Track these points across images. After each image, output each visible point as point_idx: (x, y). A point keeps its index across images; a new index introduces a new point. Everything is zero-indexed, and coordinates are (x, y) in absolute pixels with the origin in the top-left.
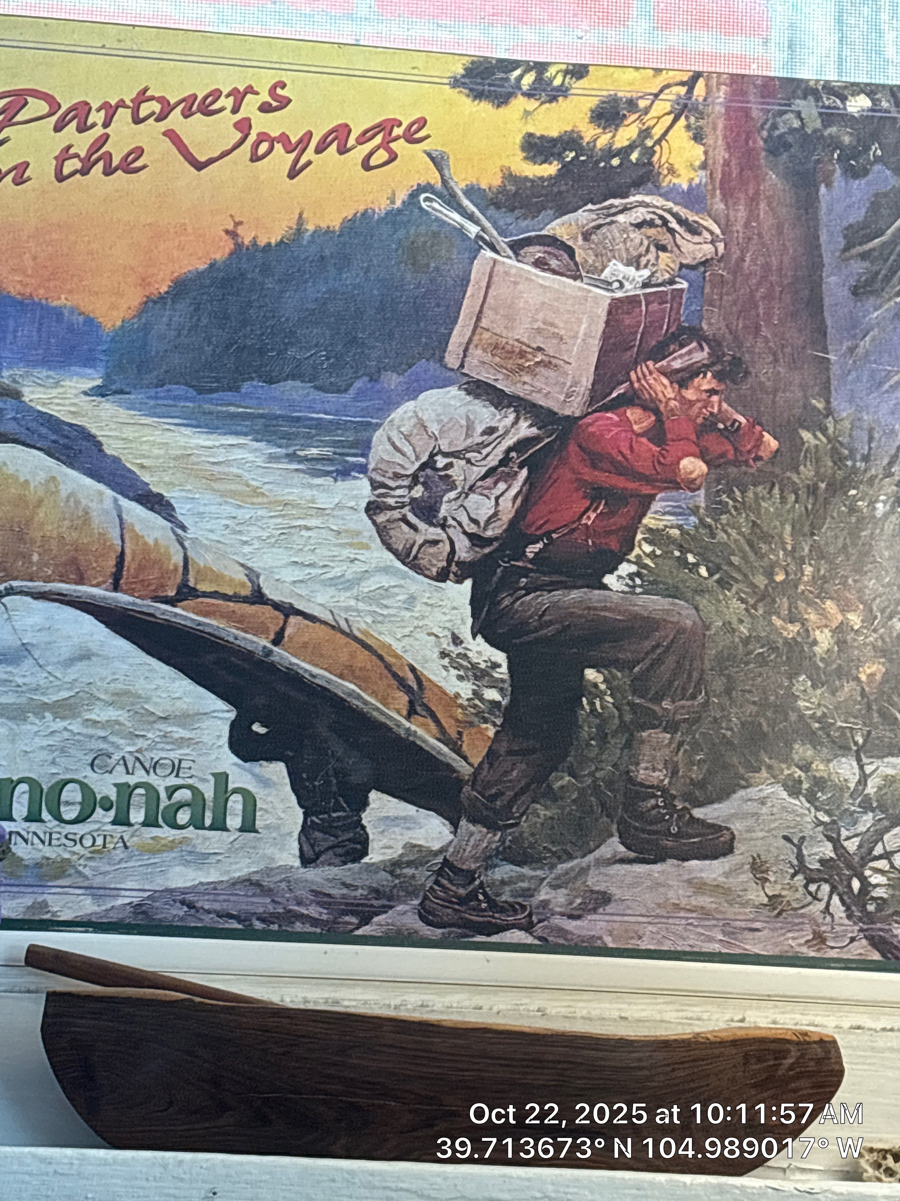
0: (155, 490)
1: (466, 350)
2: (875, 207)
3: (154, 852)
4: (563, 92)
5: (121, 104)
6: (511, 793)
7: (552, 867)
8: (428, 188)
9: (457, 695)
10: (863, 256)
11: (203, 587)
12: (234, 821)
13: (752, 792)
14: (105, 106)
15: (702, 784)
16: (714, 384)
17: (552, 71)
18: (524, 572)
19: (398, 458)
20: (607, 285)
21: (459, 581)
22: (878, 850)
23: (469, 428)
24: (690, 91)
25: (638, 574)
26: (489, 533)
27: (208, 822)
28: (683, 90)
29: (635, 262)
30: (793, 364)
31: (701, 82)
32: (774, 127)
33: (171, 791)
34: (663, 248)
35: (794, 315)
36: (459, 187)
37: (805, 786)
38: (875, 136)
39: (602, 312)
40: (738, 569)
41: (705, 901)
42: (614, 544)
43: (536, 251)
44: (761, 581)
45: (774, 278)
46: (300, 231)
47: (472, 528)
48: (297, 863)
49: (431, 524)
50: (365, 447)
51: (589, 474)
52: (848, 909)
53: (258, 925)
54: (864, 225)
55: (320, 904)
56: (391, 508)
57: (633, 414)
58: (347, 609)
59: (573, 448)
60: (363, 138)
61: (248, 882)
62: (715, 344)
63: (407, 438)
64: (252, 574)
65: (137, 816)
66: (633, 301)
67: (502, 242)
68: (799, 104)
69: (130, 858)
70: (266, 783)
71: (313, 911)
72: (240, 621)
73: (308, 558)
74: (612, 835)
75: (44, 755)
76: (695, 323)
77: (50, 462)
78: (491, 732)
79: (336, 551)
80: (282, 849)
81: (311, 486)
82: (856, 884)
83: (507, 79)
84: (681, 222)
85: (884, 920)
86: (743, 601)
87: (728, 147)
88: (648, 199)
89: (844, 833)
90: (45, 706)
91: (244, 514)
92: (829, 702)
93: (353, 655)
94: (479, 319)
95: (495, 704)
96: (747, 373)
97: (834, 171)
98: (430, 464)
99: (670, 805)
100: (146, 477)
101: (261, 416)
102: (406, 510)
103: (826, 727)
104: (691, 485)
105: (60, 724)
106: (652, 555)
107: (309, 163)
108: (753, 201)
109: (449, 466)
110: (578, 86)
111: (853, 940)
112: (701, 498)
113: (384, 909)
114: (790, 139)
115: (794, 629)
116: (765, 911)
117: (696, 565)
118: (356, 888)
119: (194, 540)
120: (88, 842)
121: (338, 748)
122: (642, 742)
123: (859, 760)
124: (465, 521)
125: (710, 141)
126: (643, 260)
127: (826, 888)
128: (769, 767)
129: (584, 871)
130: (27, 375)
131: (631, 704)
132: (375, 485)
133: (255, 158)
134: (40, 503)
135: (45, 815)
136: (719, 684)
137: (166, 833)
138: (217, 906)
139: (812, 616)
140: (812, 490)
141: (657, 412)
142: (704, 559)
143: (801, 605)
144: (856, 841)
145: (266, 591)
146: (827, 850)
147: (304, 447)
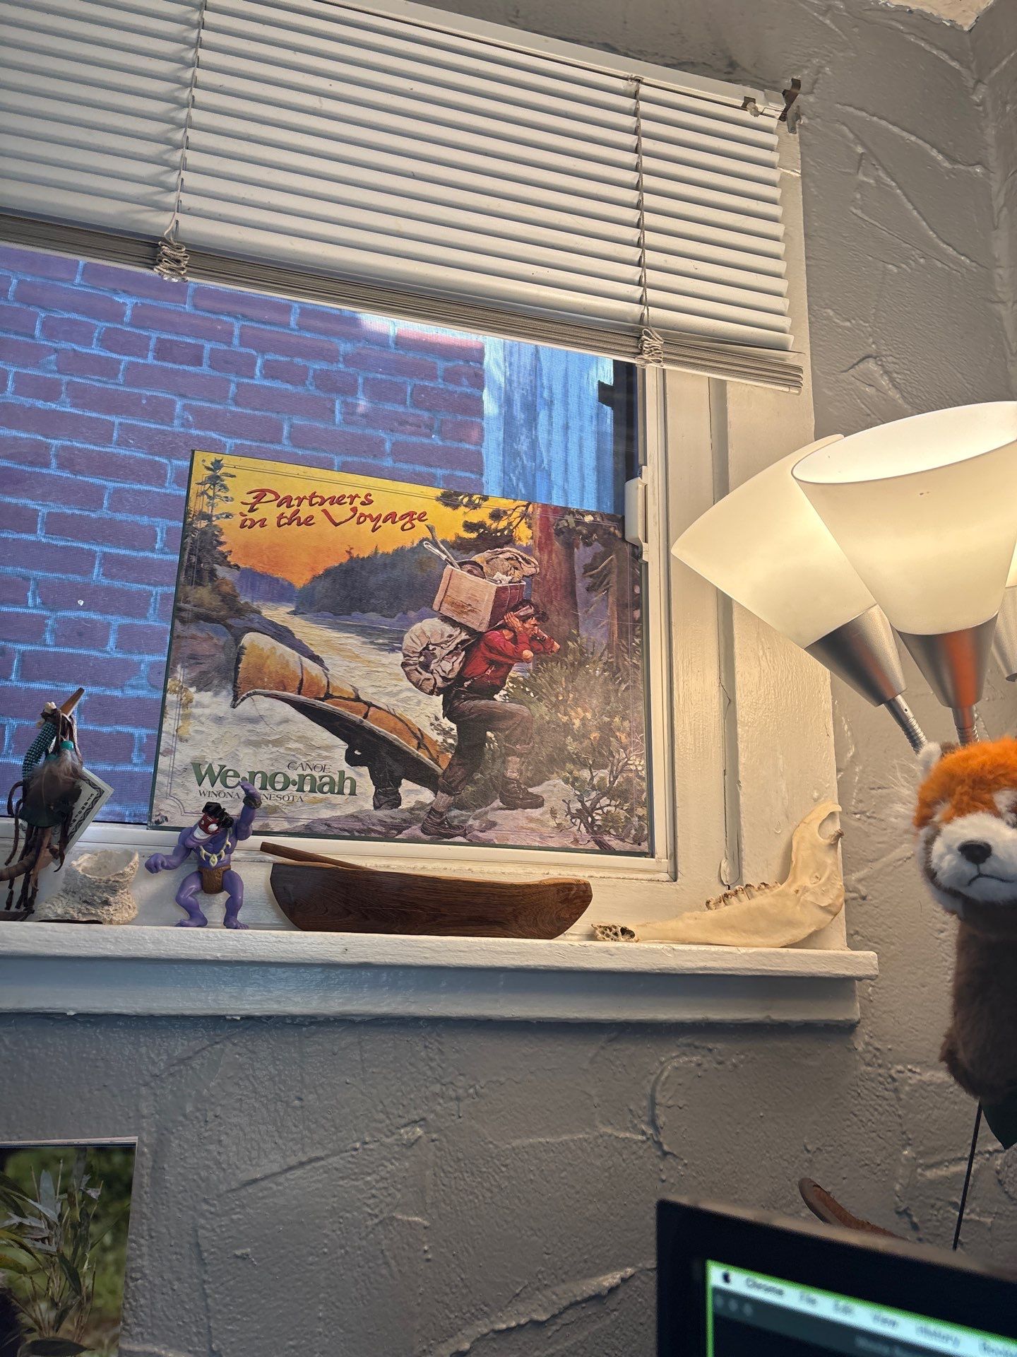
0: (316, 654)
1: (441, 604)
2: (595, 558)
3: (314, 803)
4: (478, 506)
5: (305, 498)
6: (457, 781)
7: (474, 811)
8: (426, 539)
9: (437, 741)
10: (591, 576)
11: (335, 694)
12: (347, 791)
13: (551, 782)
14: (298, 498)
15: (531, 779)
16: (536, 622)
17: (475, 497)
18: (463, 692)
19: (414, 645)
20: (495, 581)
21: (438, 695)
22: (598, 806)
23: (442, 635)
24: (527, 509)
25: (507, 695)
26: (450, 677)
27: (336, 791)
28: (524, 509)
29: (506, 573)
30: (565, 616)
31: (531, 506)
32: (558, 525)
33: (321, 778)
34: (516, 569)
35: (565, 597)
36: (439, 540)
37: (571, 780)
38: (595, 531)
39: (493, 592)
40: (545, 694)
41: (532, 825)
42: (498, 683)
43: (469, 567)
44: (553, 699)
45: (558, 583)
46: (376, 553)
47: (443, 674)
48: (373, 808)
49: (427, 672)
50: (401, 640)
51: (488, 654)
52: (587, 829)
53: (357, 834)
54: (591, 565)
55: (381, 825)
56: (411, 665)
57: (505, 632)
58: (393, 705)
59: (482, 644)
60: (402, 518)
61: (352, 816)
62: (536, 606)
63: (418, 637)
64: (355, 690)
65: (307, 788)
66: (505, 588)
67: (455, 563)
68: (567, 517)
69: (304, 806)
70: (360, 775)
71: (379, 828)
72: (351, 709)
73: (378, 684)
74: (497, 798)
75: (268, 762)
76: (528, 598)
77: (273, 640)
78: (450, 757)
79: (389, 681)
80: (367, 802)
81: (379, 655)
82: (590, 819)
83: (457, 499)
84: (524, 559)
85: (601, 834)
86: (547, 706)
87: (541, 531)
88: (511, 549)
89: (585, 799)
90: (269, 742)
91: (353, 665)
92: (580, 747)
93: (396, 724)
94: (446, 592)
95: (453, 745)
96: (548, 618)
97: (579, 544)
98: (426, 648)
99: (519, 787)
100: (312, 648)
101: (360, 626)
102: (417, 666)
103: (578, 757)
104: (528, 661)
105: (275, 749)
106: (512, 688)
107: (380, 526)
108: (550, 553)
109: (434, 649)
110: (484, 504)
111: (589, 841)
112: (531, 666)
113: (408, 828)
114: (564, 530)
115: (566, 718)
116: (556, 830)
117: (529, 692)
118: (396, 819)
119: (332, 675)
120: (286, 799)
121: (389, 761)
122: (509, 761)
123: (591, 770)
124: (440, 671)
125: (534, 528)
126: (509, 573)
127: (579, 821)
128: (557, 772)
129: (486, 813)
130: (264, 605)
131: (505, 746)
132: (405, 656)
133: (359, 523)
134: (268, 657)
135: (268, 787)
136: (537, 739)
137: (319, 795)
138: (340, 826)
139: (573, 714)
140: (572, 665)
141: (514, 632)
142: (532, 690)
143: (569, 709)
144: (590, 802)
145: (361, 697)
146: (579, 806)
147: (377, 639)
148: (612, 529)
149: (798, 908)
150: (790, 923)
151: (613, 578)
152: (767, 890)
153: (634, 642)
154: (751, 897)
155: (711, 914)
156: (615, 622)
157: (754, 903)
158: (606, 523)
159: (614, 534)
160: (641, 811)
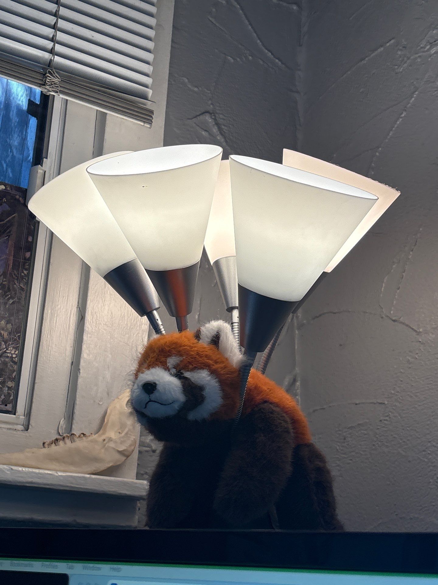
148: (17, 197)
149: (103, 451)
150: (96, 460)
151: (14, 229)
152: (84, 438)
153: (23, 273)
154: (72, 441)
155: (45, 451)
156: (12, 258)
157: (73, 445)
158: (14, 192)
159: (18, 200)
160: (10, 384)
